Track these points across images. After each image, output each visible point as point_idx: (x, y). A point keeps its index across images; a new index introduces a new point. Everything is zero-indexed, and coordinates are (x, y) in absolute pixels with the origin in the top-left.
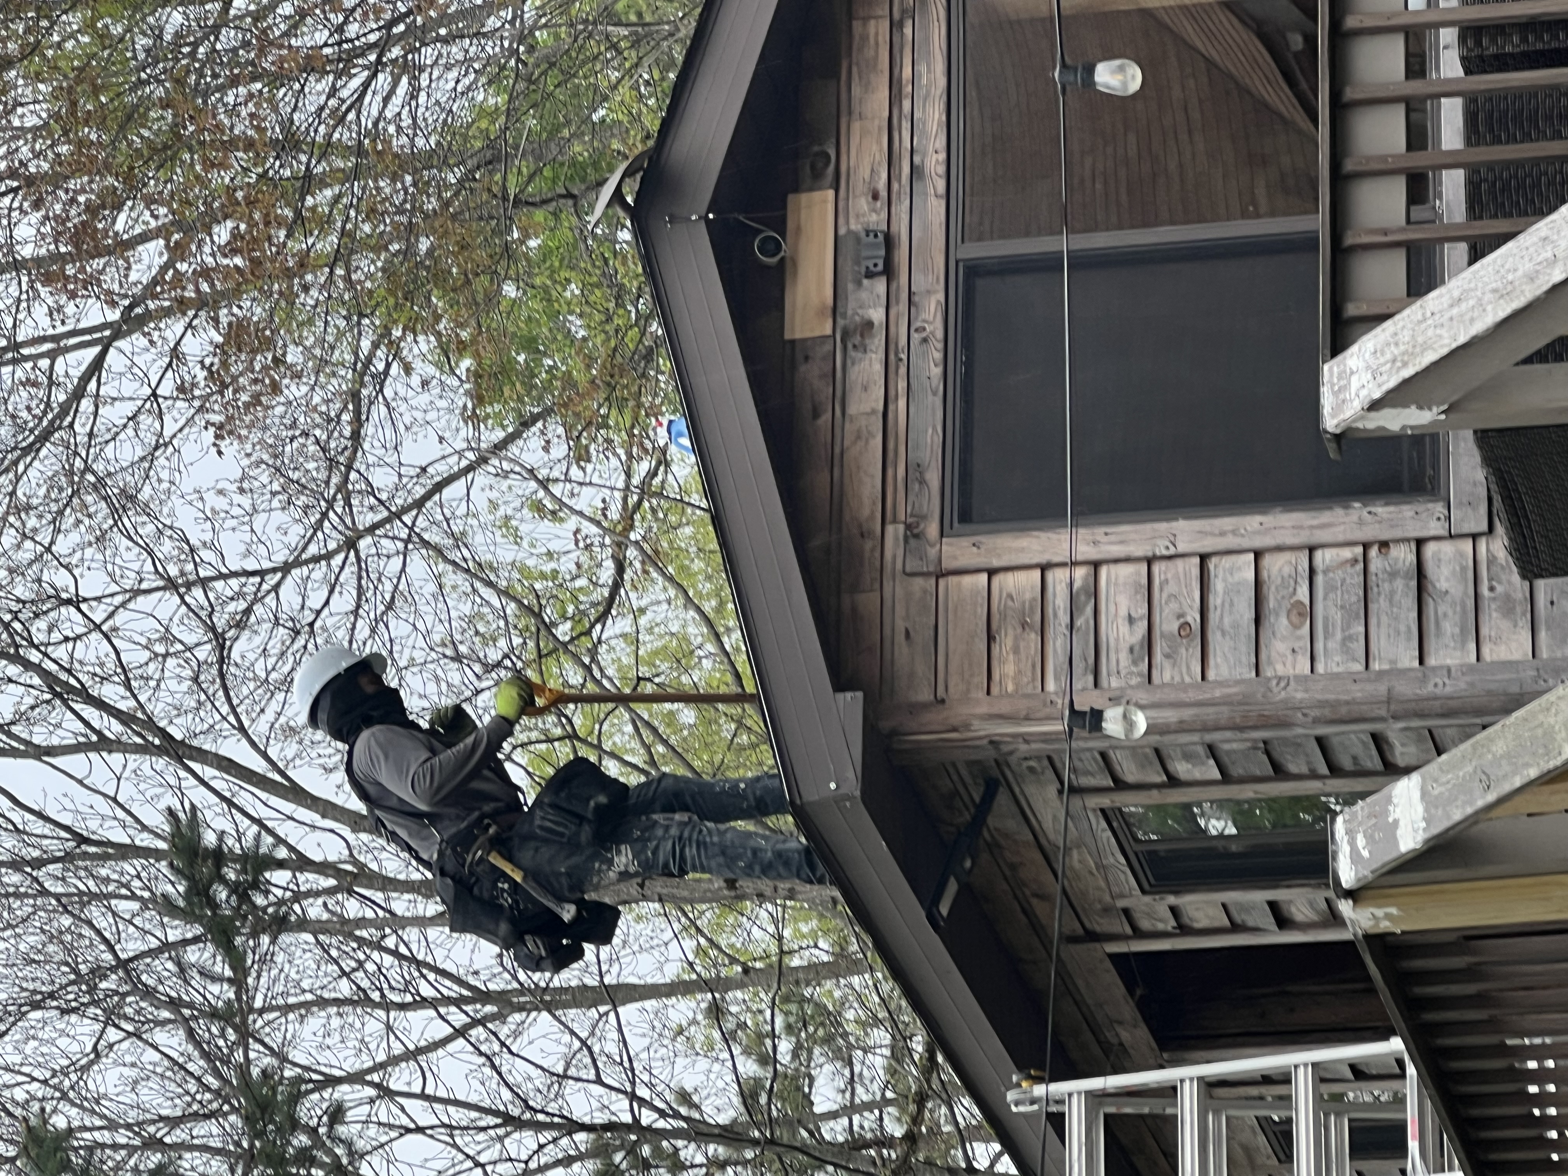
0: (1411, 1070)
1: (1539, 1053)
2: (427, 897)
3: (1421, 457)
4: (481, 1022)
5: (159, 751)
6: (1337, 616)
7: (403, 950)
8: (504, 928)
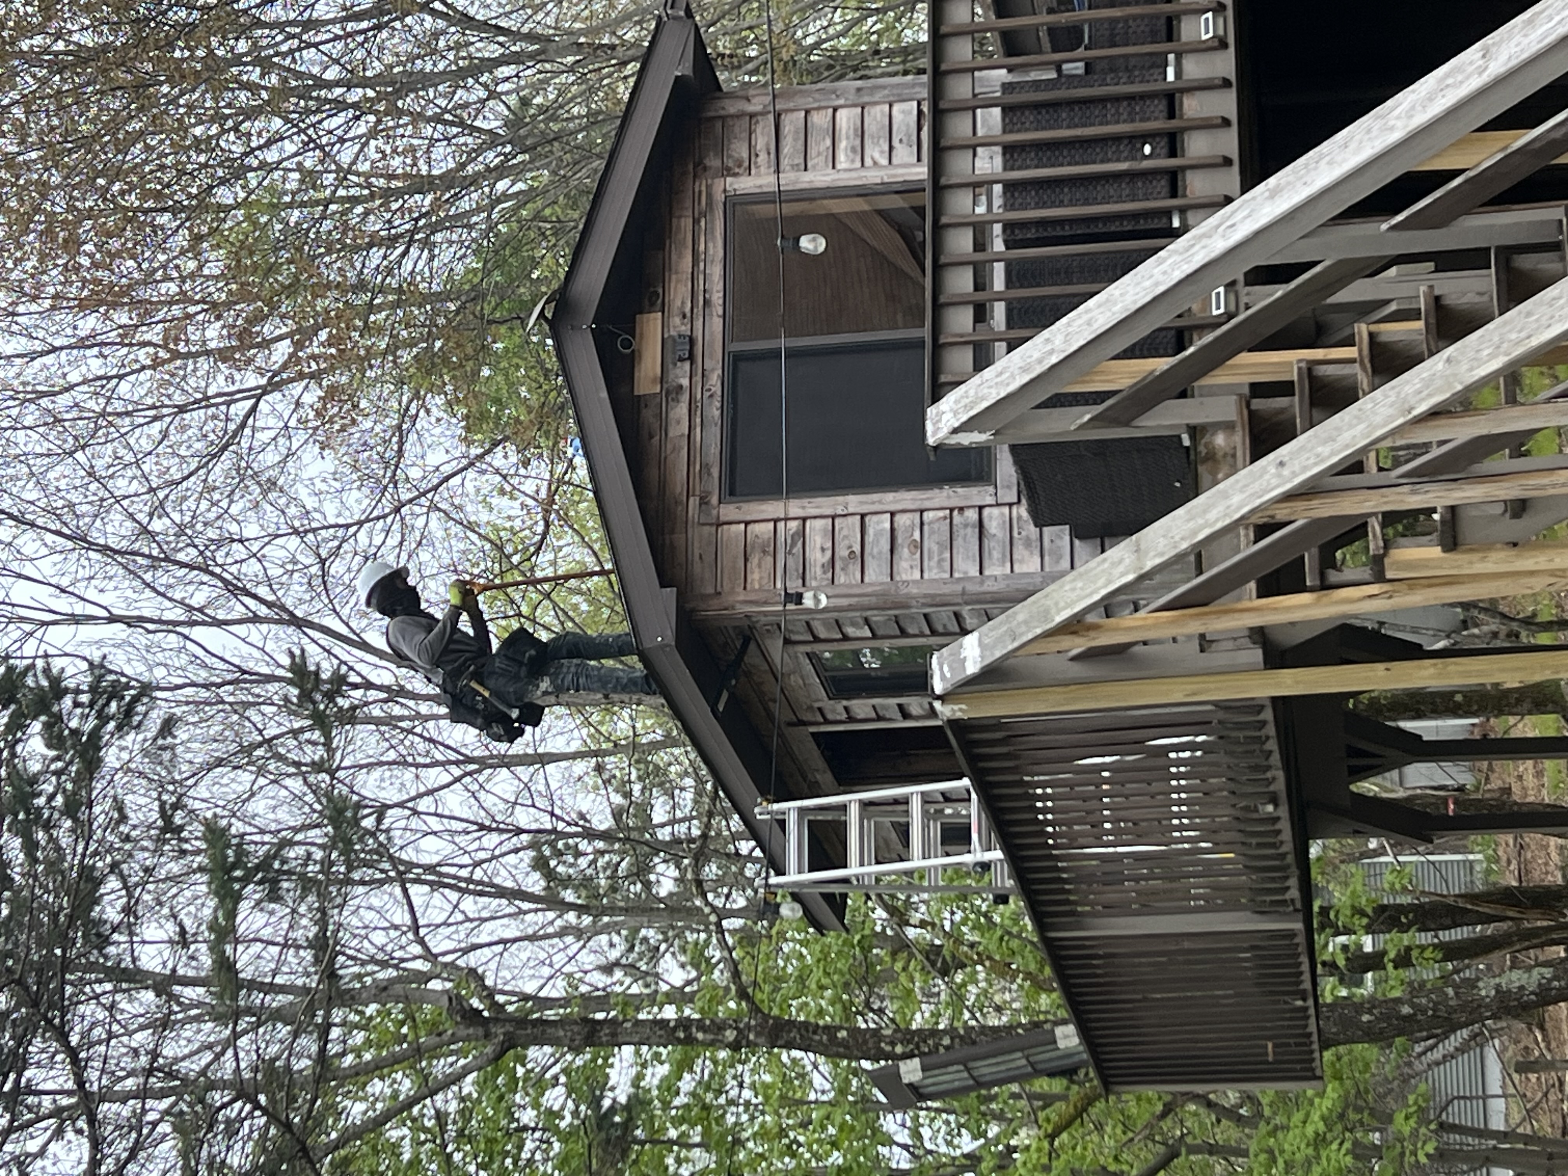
0: (974, 796)
1: (1044, 785)
2: (439, 704)
3: (982, 459)
4: (470, 774)
5: (289, 623)
6: (935, 548)
7: (425, 734)
8: (479, 721)
